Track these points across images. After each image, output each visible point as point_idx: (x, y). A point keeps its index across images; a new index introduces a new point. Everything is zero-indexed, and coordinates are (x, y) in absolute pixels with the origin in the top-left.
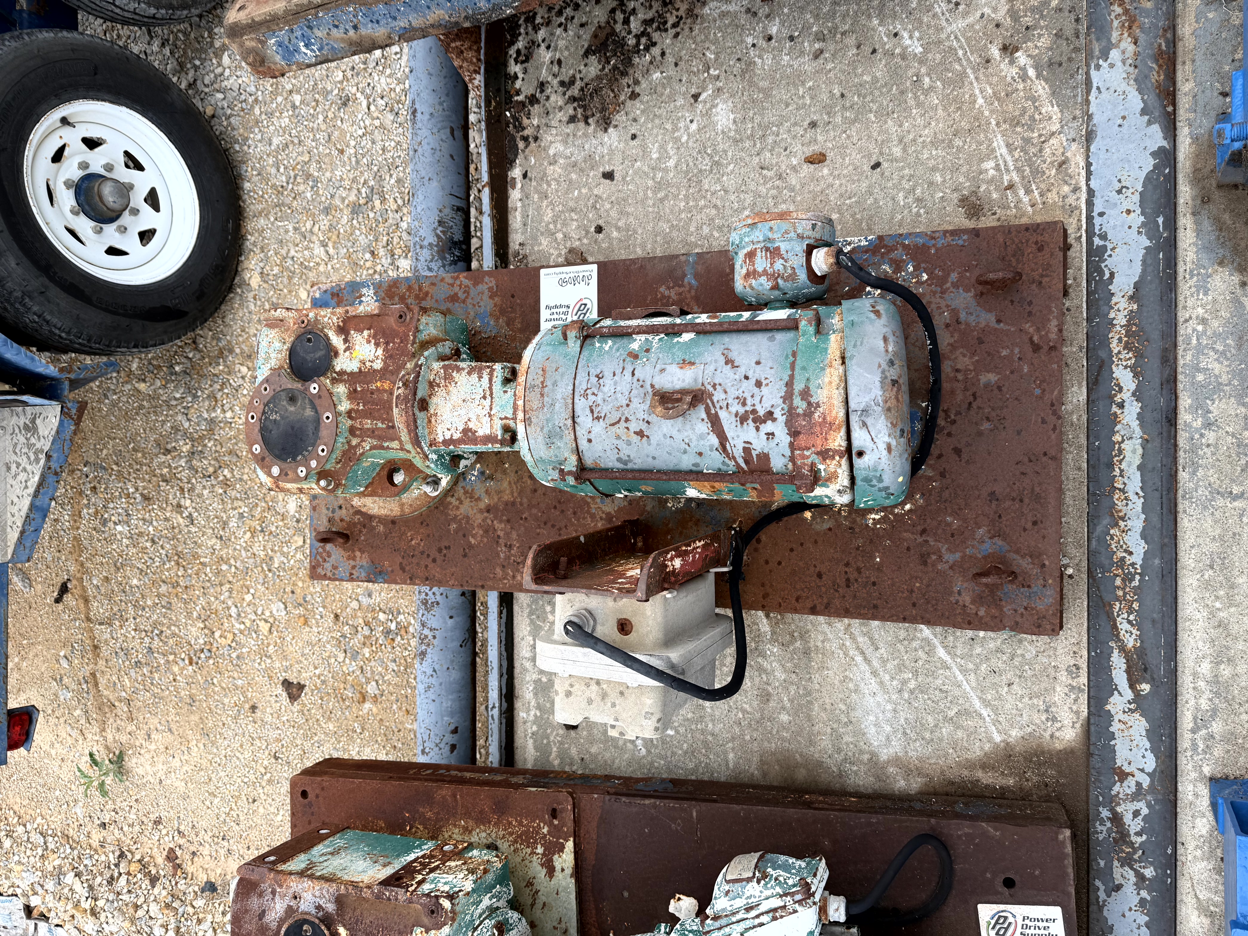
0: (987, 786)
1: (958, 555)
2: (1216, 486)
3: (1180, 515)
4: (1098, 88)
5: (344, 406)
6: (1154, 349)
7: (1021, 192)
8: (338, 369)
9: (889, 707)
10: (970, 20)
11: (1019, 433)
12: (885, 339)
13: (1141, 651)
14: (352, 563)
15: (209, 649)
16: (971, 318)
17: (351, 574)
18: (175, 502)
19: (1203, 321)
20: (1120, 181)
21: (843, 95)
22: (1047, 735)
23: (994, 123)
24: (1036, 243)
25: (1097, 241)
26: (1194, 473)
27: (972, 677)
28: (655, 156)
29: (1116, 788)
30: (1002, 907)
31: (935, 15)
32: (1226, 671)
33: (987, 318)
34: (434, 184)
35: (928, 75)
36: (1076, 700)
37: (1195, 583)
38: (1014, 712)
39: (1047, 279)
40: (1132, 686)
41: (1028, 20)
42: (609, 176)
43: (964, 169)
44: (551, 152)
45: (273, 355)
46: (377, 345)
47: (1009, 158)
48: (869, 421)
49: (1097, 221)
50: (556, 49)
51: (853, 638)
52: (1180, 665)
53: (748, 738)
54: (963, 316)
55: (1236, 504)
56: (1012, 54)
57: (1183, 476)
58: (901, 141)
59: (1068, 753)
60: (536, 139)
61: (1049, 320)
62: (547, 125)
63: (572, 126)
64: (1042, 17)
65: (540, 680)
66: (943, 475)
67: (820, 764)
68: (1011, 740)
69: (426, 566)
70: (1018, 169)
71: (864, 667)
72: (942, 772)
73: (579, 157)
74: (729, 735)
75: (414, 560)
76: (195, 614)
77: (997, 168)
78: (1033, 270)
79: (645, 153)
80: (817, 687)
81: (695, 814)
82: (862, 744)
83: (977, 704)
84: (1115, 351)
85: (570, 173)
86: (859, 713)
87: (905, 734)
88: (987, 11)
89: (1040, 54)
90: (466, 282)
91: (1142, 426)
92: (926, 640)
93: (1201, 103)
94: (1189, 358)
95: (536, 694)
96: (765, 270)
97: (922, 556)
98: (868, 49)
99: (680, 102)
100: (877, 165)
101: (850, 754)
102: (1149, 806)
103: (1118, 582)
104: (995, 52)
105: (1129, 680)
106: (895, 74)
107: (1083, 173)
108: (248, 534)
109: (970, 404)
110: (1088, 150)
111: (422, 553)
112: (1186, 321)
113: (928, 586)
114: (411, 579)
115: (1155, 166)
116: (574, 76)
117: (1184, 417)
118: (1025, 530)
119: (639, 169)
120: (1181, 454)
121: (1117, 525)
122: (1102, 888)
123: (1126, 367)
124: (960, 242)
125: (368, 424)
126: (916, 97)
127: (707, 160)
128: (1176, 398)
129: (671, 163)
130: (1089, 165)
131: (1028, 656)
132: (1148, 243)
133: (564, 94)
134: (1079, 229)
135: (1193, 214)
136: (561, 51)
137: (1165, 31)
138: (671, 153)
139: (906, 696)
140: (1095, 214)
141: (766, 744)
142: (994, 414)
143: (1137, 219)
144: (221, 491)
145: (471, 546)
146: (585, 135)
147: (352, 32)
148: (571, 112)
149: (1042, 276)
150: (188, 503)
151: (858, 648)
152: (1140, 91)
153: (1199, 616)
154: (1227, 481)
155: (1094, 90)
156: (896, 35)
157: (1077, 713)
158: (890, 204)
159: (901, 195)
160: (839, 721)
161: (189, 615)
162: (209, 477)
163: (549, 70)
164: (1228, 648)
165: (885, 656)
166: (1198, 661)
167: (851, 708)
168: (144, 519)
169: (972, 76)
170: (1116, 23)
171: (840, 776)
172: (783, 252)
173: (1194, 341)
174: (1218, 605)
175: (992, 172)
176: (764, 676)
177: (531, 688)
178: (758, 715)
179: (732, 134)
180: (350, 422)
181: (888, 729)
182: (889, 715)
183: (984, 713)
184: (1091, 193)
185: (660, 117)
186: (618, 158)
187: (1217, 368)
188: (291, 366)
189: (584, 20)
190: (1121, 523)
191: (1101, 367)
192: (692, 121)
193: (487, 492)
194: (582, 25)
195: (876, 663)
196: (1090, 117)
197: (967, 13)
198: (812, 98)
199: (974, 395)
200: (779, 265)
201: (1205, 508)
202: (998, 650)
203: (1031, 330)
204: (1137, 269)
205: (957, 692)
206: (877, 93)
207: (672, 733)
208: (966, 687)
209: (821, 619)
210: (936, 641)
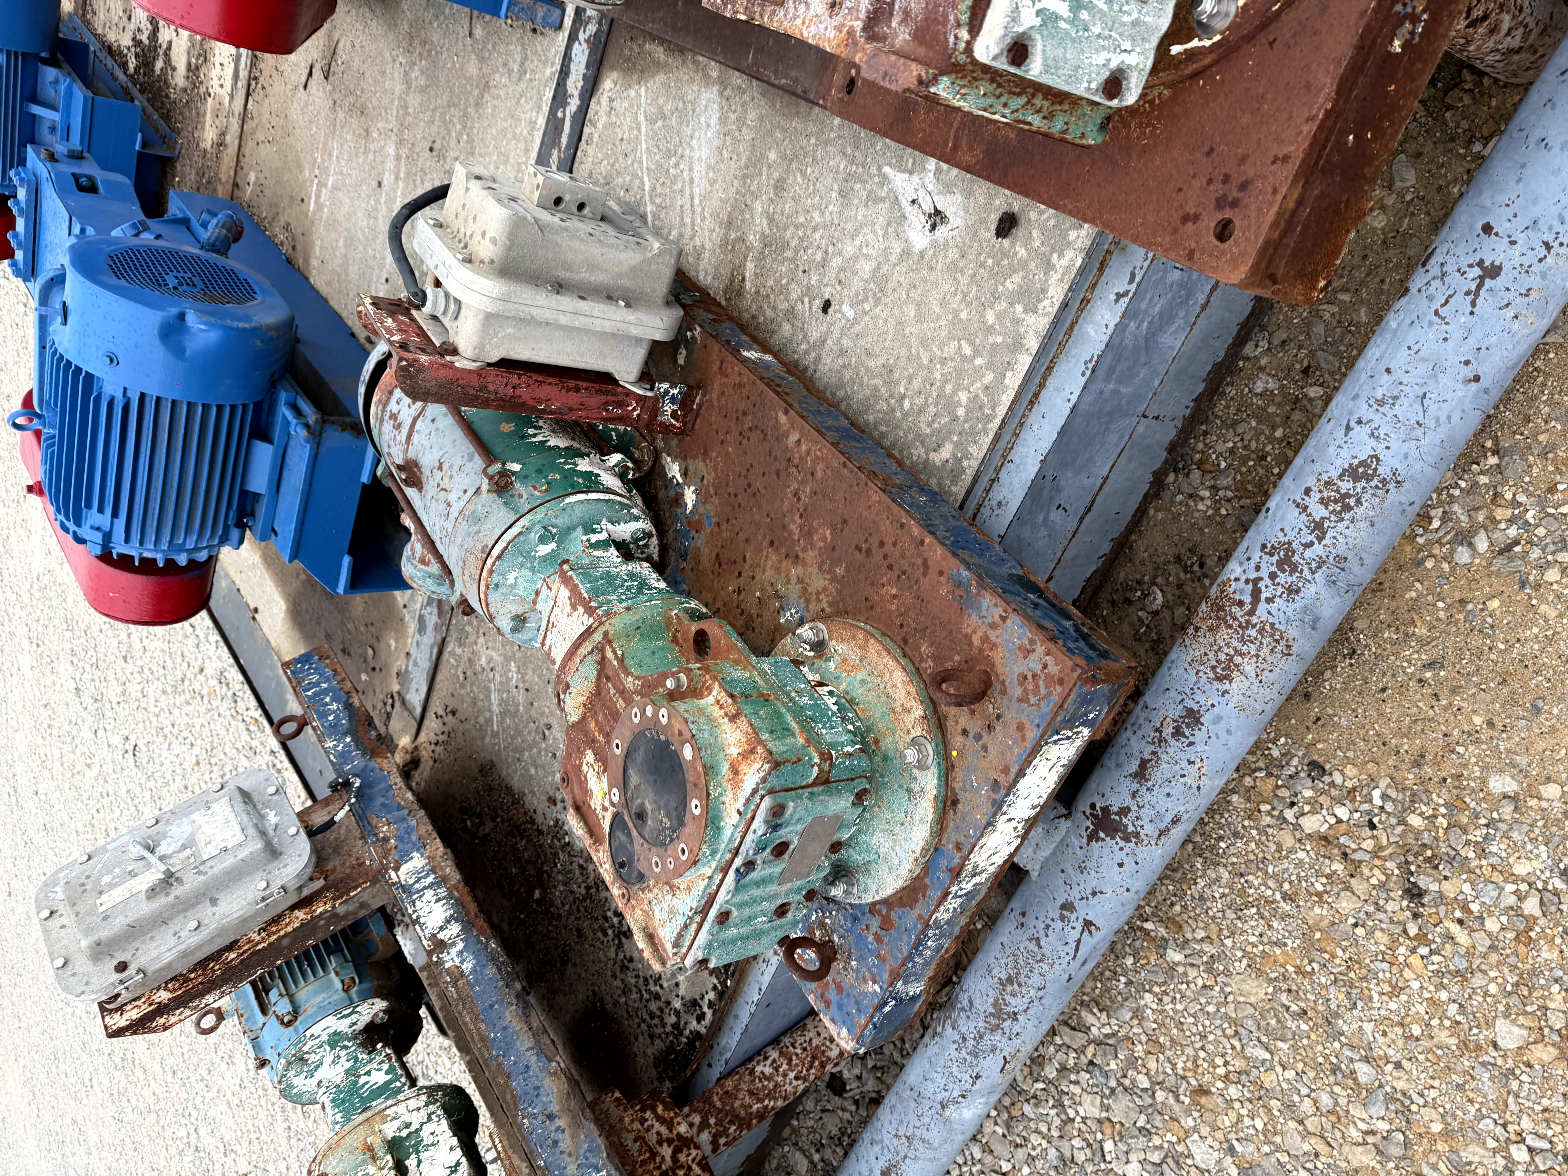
0: (662, 44)
9: (694, 143)
13: (554, 145)
22: (618, 87)
27: (639, 154)
29: (595, 30)
32: (534, 115)
36: (597, 114)
38: (627, 113)
40: (565, 117)
51: (693, 224)
53: (813, 141)
59: (614, 67)
68: (638, 87)
71: (696, 191)
72: (685, 64)
74: (829, 148)
80: (735, 183)
82: (726, 109)
83: (645, 128)
86: (717, 143)
87: (694, 112)
88: (485, 649)
98: (530, 697)
101: (738, 99)
105: (564, 123)
139: (680, 151)
141: (799, 127)
151: (693, 212)
156: (517, 688)
157: (599, 103)
160: (734, 138)
164: (529, 132)
165: (680, 197)
167: (721, 151)
176: (770, 211)
178: (794, 166)
181: (702, 120)
183: (642, 118)
202: (618, 173)
207: (887, 169)
208: (644, 146)
209: (707, 255)
210: (647, 198)
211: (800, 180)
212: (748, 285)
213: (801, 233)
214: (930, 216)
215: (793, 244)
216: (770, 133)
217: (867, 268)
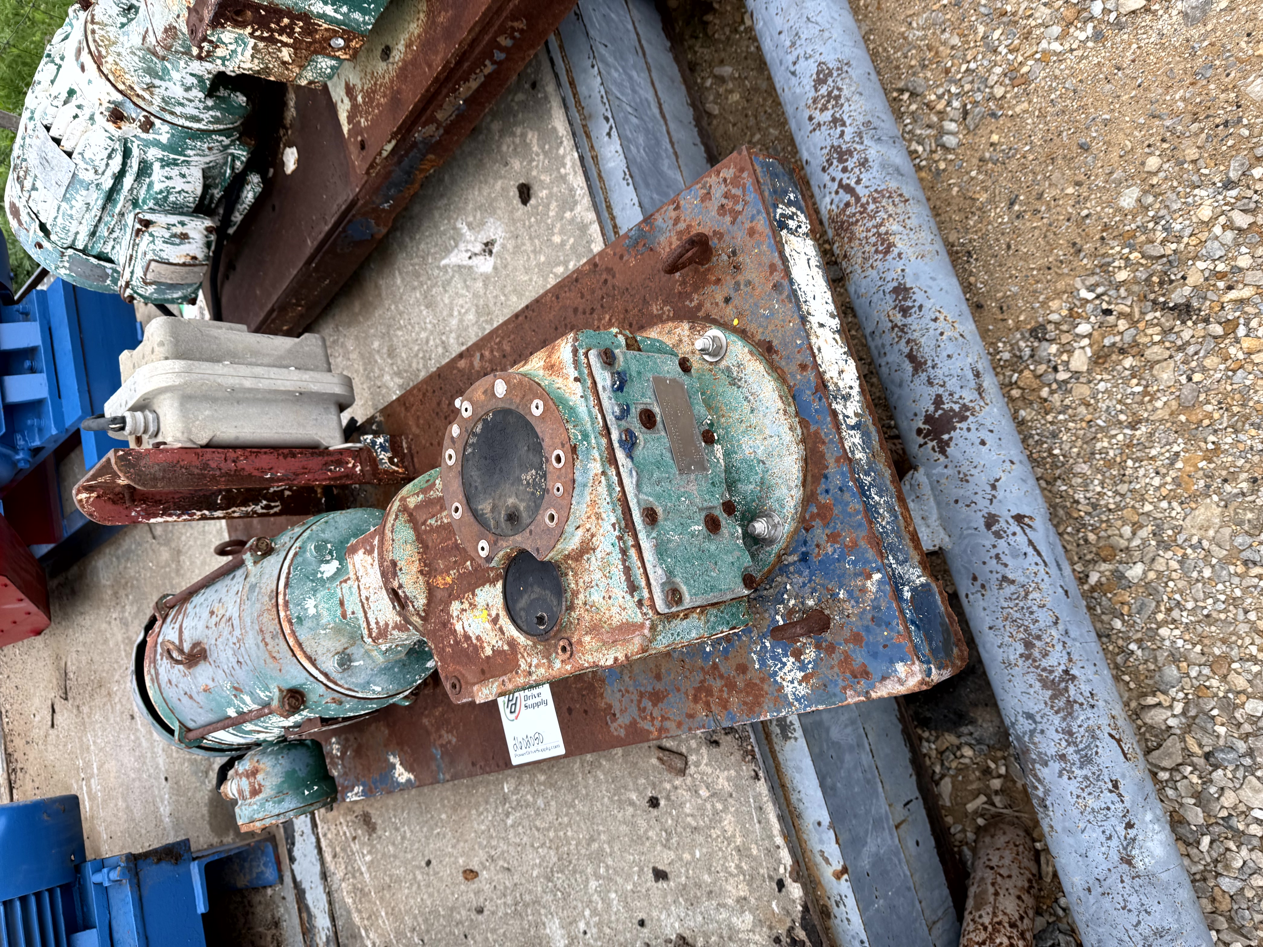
4: (326, 913)
21: (466, 936)
23: (373, 894)
28: (613, 895)
42: (660, 875)
58: (419, 885)
70: (353, 853)
100: (428, 863)
107: (323, 847)
110: (323, 865)
119: (626, 880)
129: (593, 884)
192: (585, 933)
207: (443, 262)
211: (400, 333)
214: (484, 250)
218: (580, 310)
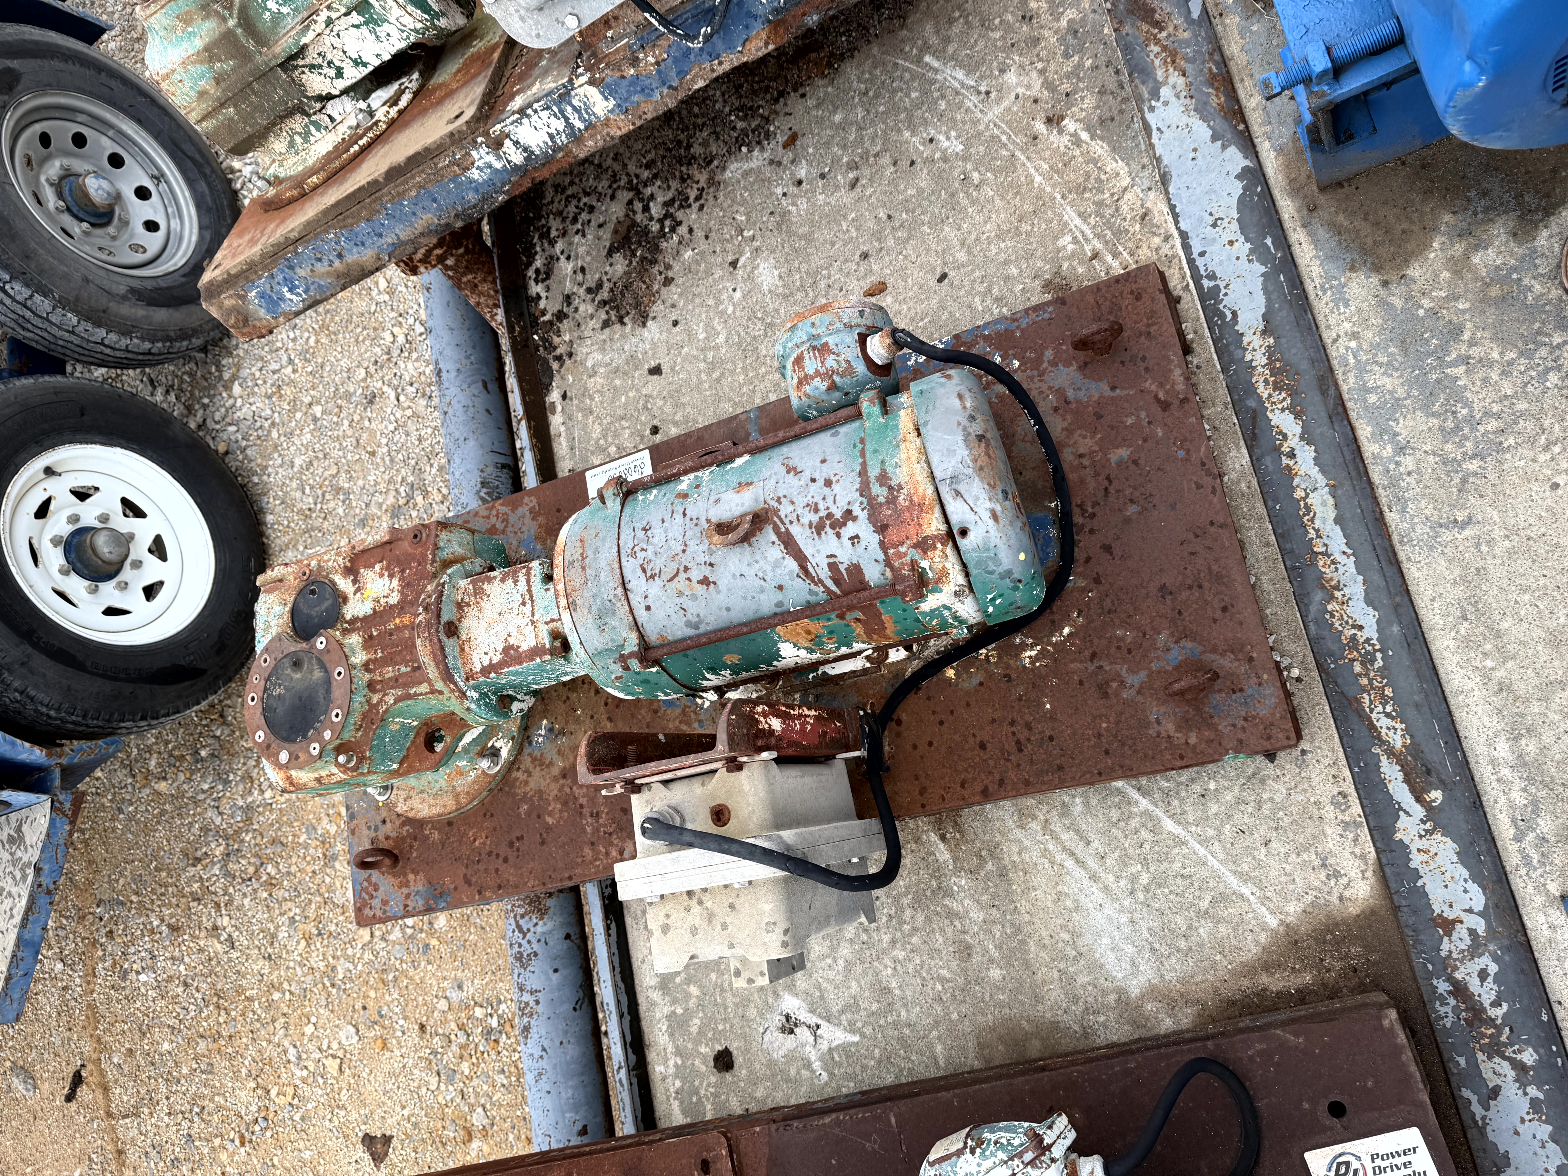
0: (1279, 994)
1: (1143, 674)
2: (1435, 518)
3: (1405, 565)
4: (1158, 129)
5: (359, 658)
6: (1308, 379)
7: (1109, 258)
8: (348, 617)
9: (1124, 919)
10: (1006, 103)
11: (1173, 507)
12: (960, 397)
13: (1414, 749)
14: (405, 890)
15: (265, 1117)
16: (1081, 394)
17: (406, 906)
18: (209, 925)
19: (1355, 336)
20: (1211, 214)
21: (889, 217)
22: (1334, 899)
23: (1058, 196)
24: (1132, 293)
25: (1206, 283)
26: (1404, 510)
27: (1217, 847)
28: (702, 336)
29: (1445, 946)
30: (1338, 1148)
31: (967, 110)
32: (1530, 747)
33: (1099, 389)
34: (472, 443)
35: (976, 169)
36: (1355, 840)
37: (1452, 644)
38: (1283, 879)
39: (1155, 328)
40: (1419, 799)
41: (1066, 87)
42: (656, 371)
43: (1039, 253)
44: (589, 364)
45: (273, 623)
46: (391, 576)
47: (1085, 227)
48: (962, 488)
49: (1200, 262)
50: (577, 258)
51: (1055, 837)
52: (1470, 754)
53: (955, 1016)
54: (1070, 394)
55: (1467, 532)
56: (1058, 123)
57: (1392, 517)
58: (963, 244)
59: (1369, 916)
60: (570, 355)
61: (1170, 371)
62: (580, 338)
63: (607, 331)
64: (1079, 79)
65: (674, 1012)
66: (1097, 581)
67: (1055, 1025)
68: (1290, 919)
69: (497, 870)
70: (1098, 236)
71: (1079, 873)
72: (1216, 991)
73: (619, 360)
74: (930, 1020)
75: (481, 867)
76: (244, 1071)
77: (1075, 240)
78: (1136, 322)
79: (690, 335)
80: (1027, 918)
81: (893, 1120)
82: (1102, 981)
83: (1233, 882)
84: (1265, 396)
85: (613, 380)
86: (1088, 939)
87: (1153, 950)
88: (1020, 90)
89: (1088, 115)
90: (503, 509)
91: (1323, 472)
92: (1146, 813)
93: (1274, 114)
94: (1352, 380)
95: (671, 1035)
96: (817, 371)
97: (1100, 687)
98: (904, 163)
99: (718, 273)
100: (943, 277)
101: (1090, 1000)
102: (1496, 959)
103: (1357, 668)
104: (1040, 127)
105: (1413, 791)
106: (940, 178)
107: (1170, 218)
108: (303, 943)
109: (1106, 489)
110: (1167, 192)
111: (490, 854)
112: (1335, 341)
113: (1117, 723)
114: (480, 892)
115: (1245, 188)
116: (600, 279)
117: (1369, 449)
118: (1215, 621)
119: (687, 354)
120: (1381, 492)
121: (1332, 597)
122: (1474, 1099)
123: (1283, 410)
124: (1047, 316)
125: (389, 672)
126: (968, 195)
127: (759, 324)
128: (1353, 429)
129: (721, 339)
130: (1172, 208)
131: (1278, 798)
132: (1263, 269)
133: (593, 300)
134: (1184, 277)
135: (1304, 226)
136: (583, 258)
137: (1211, 54)
138: (719, 328)
139: (1141, 896)
140: (1195, 255)
141: (980, 1018)
142: (1137, 494)
143: (1243, 248)
144: (265, 895)
145: (549, 829)
146: (623, 336)
147: (337, 263)
148: (604, 316)
149: (1148, 326)
150: (226, 921)
151: (1065, 849)
152: (1204, 119)
153: (1471, 684)
154: (1446, 509)
155: (1155, 133)
156: (931, 140)
157: (1363, 857)
158: (968, 313)
159: (977, 299)
160: (1065, 958)
161: (236, 1074)
162: (250, 879)
163: (573, 281)
164: (1522, 715)
165: (1101, 850)
166: (1491, 742)
167: (1076, 935)
168: (173, 958)
169: (1022, 158)
170: (1157, 62)
171: (1086, 1035)
172: (832, 346)
173: (1352, 360)
174: (1489, 663)
175: (1071, 247)
176: (957, 923)
177: (664, 1028)
178: (961, 981)
179: (780, 290)
180: (368, 676)
181: (1130, 949)
182: (1127, 930)
183: (1246, 891)
184: (1184, 235)
185: (700, 294)
186: (663, 350)
187: (1387, 383)
188: (294, 629)
189: (602, 220)
190: (1337, 594)
191: (1254, 418)
192: (734, 290)
193: (559, 752)
194: (600, 226)
195: (1092, 864)
196: (1159, 160)
197: (1001, 98)
198: (857, 229)
199: (1108, 478)
200: (830, 362)
201: (1432, 548)
202: (1240, 801)
203: (1153, 387)
204: (1260, 300)
205: (1204, 874)
206: (925, 203)
207: (856, 1038)
208: (1213, 862)
209: (1010, 823)
210: (1158, 812)
211: (944, 972)
212: (934, 837)
213: (907, 928)
214: (796, 1025)
215: (908, 913)
216: (1016, 991)
217: (817, 948)
218: (501, 859)
